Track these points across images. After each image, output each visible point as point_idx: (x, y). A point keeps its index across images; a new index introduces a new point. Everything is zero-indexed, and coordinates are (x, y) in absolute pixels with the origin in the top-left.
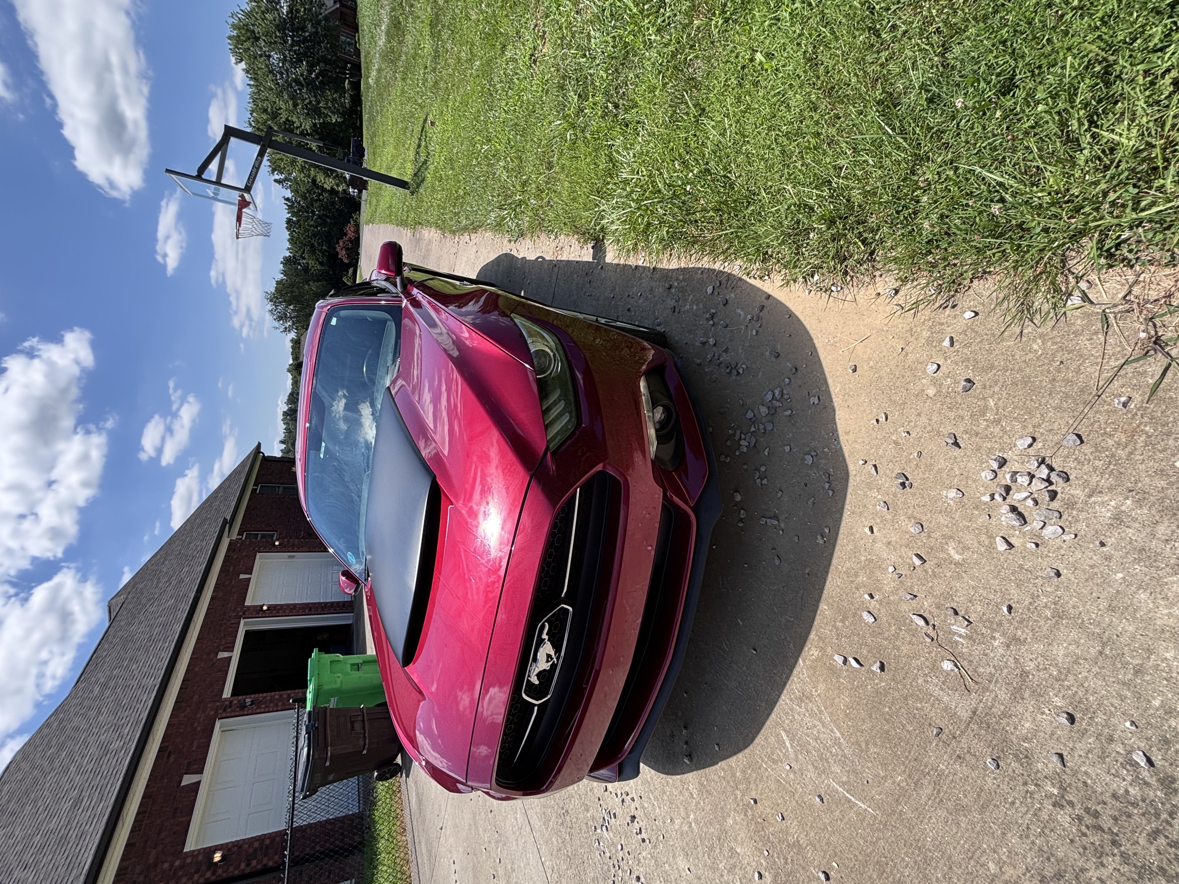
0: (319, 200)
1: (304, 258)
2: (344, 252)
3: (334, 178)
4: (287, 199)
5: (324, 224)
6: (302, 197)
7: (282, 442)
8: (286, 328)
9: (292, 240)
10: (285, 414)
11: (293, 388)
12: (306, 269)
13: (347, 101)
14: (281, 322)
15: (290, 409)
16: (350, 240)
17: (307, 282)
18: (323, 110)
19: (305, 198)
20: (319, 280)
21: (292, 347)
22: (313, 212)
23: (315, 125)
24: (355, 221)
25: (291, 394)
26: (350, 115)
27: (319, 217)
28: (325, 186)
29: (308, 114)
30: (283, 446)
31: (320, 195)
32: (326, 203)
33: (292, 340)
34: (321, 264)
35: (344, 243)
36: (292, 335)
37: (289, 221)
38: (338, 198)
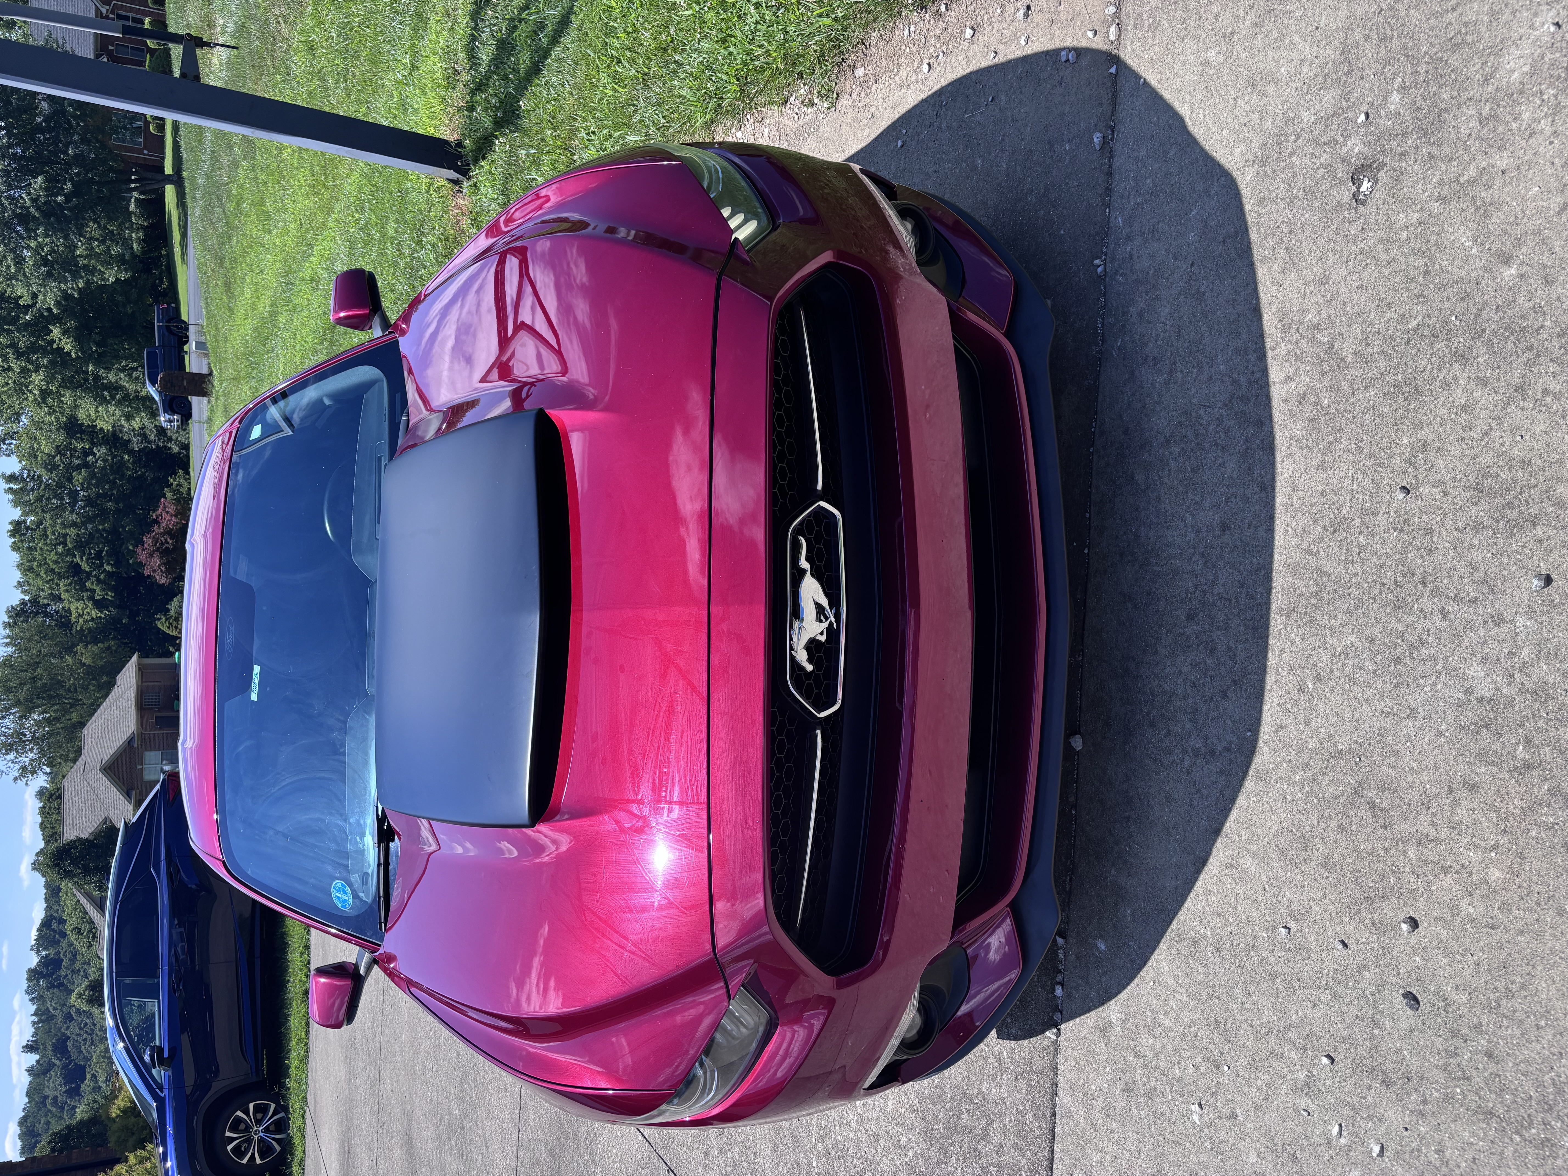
0: (86, 465)
1: (59, 599)
2: (157, 561)
3: (119, 403)
4: (12, 478)
5: (103, 514)
6: (45, 466)
7: (30, 1048)
8: (24, 768)
9: (26, 568)
10: (34, 974)
11: (48, 908)
12: (64, 621)
13: (135, 237)
14: (11, 756)
15: (46, 962)
16: (169, 532)
17: (70, 649)
18: (82, 262)
19: (51, 467)
20: (95, 641)
21: (43, 812)
22: (74, 495)
23: (66, 296)
24: (176, 492)
25: (46, 924)
26: (147, 270)
27: (89, 501)
28: (100, 424)
29: (49, 274)
30: (33, 1058)
31: (86, 453)
32: (104, 468)
33: (41, 793)
34: (100, 605)
35: (156, 540)
36: (41, 781)
37: (18, 529)
38: (131, 452)
